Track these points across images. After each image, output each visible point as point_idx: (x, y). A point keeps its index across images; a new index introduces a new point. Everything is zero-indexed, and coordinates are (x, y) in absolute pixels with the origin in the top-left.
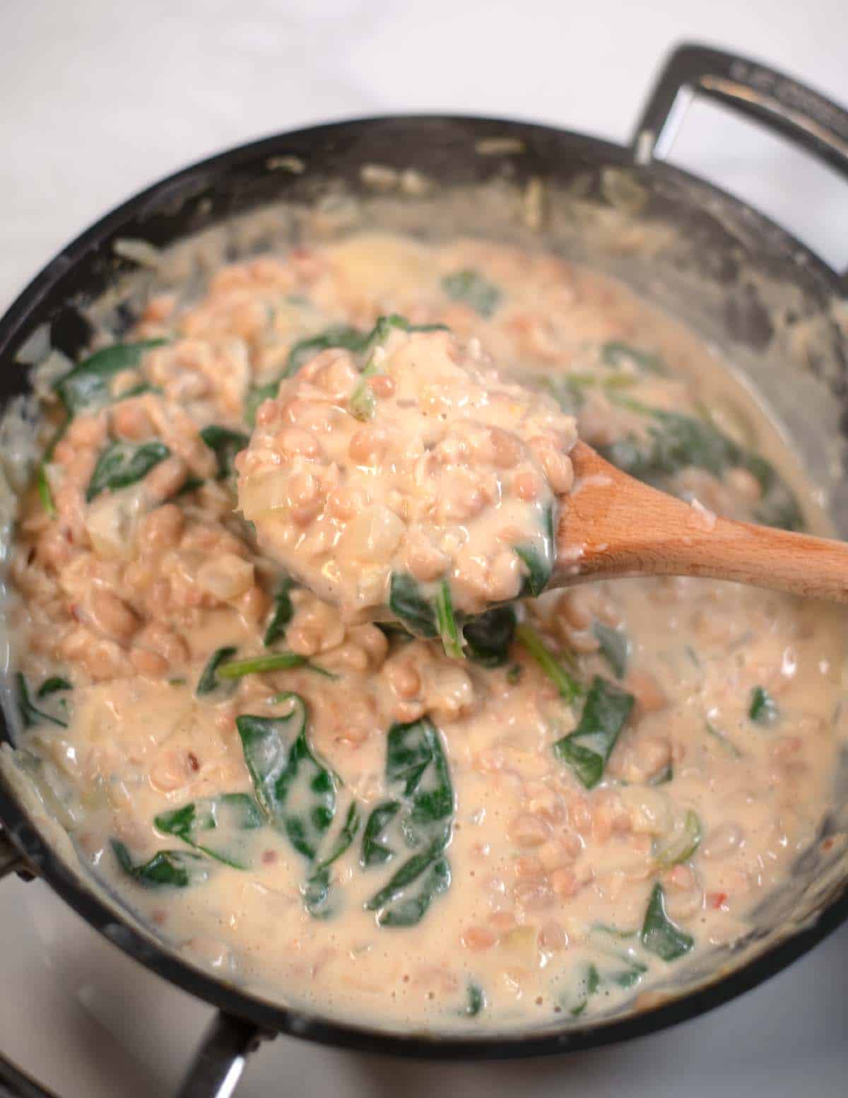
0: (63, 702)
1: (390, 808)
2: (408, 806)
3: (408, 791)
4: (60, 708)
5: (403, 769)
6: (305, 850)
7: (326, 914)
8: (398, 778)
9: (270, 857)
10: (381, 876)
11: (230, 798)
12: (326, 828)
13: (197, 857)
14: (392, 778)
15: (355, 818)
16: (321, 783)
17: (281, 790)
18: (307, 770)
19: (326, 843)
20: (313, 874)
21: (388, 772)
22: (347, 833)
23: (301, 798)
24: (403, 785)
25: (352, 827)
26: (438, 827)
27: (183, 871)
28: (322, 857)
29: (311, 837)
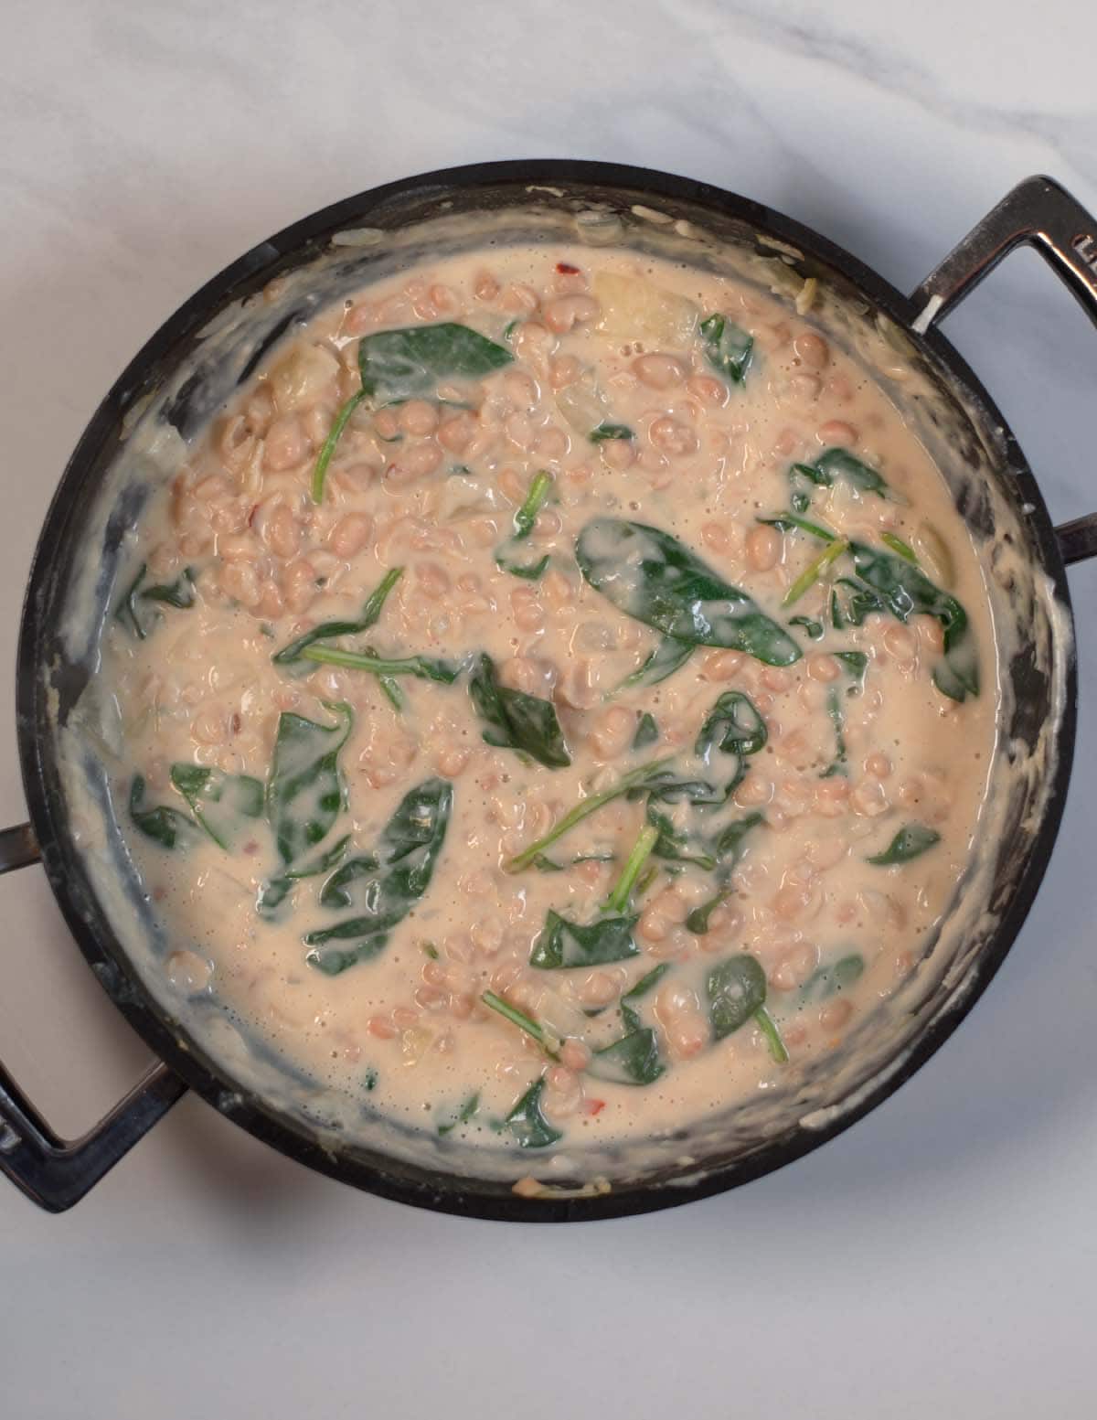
0: (157, 615)
1: (368, 864)
2: (385, 870)
3: (392, 860)
4: (151, 619)
5: (402, 837)
6: (286, 853)
7: (270, 919)
8: (393, 841)
9: (251, 848)
10: (328, 919)
11: (244, 779)
12: (312, 843)
13: (192, 823)
14: (388, 839)
15: (339, 853)
16: (332, 802)
17: (290, 792)
18: (324, 784)
19: (308, 856)
20: (280, 877)
21: (387, 831)
22: (326, 862)
23: (305, 807)
24: (391, 852)
25: (332, 859)
26: (400, 905)
27: (173, 833)
28: (294, 869)
29: (297, 844)
